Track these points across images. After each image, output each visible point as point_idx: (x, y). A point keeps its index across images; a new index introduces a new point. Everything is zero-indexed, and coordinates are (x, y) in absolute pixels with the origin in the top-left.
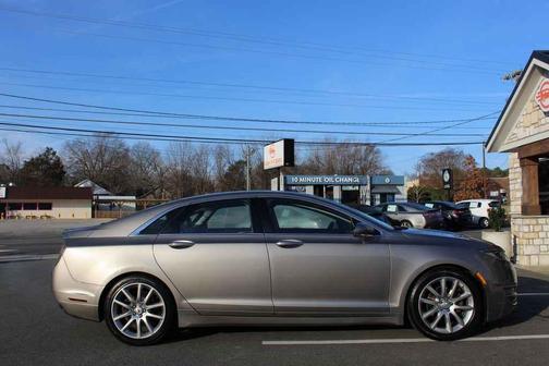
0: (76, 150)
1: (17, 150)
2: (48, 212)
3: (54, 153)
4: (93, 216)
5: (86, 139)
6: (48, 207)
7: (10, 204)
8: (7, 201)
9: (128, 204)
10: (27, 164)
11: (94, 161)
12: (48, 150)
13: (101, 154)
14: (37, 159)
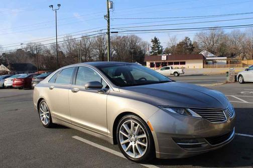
0: (201, 37)
1: (174, 39)
2: (183, 66)
3: (189, 39)
4: (204, 67)
5: (205, 31)
6: (184, 63)
7: (169, 63)
8: (167, 61)
9: (223, 61)
10: (178, 45)
11: (209, 41)
12: (186, 38)
13: (213, 38)
14: (182, 42)
